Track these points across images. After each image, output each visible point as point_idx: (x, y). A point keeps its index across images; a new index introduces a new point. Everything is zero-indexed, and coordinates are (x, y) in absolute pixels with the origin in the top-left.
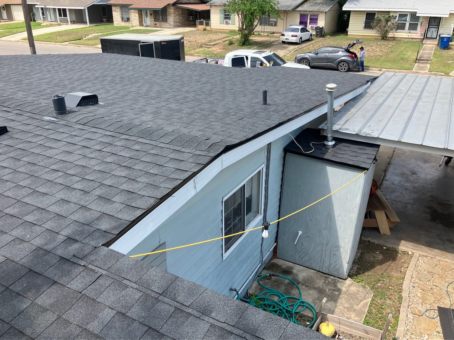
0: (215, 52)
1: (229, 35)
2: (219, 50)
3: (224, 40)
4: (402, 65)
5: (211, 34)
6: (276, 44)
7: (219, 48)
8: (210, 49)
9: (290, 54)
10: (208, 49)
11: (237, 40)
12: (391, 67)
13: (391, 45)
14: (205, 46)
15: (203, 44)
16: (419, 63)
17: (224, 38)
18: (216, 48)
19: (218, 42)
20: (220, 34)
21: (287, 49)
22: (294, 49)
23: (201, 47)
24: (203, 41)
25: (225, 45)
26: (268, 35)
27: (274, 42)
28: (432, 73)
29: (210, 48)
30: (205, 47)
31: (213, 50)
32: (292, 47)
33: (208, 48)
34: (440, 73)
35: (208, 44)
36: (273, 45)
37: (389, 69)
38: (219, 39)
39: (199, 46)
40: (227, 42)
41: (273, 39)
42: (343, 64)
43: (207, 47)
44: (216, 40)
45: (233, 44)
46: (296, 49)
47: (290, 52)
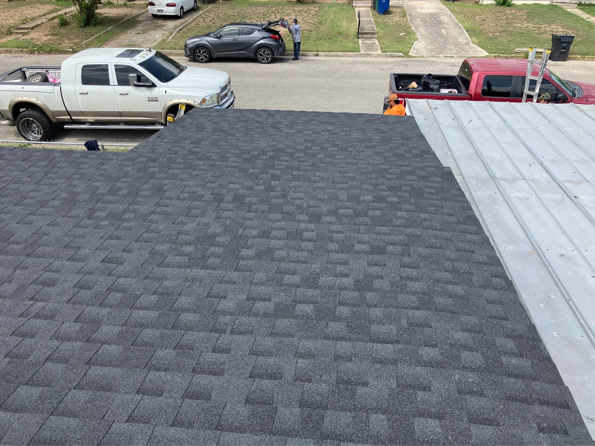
0: (38, 43)
1: (57, 7)
2: (45, 38)
3: (50, 16)
4: (343, 44)
5: (24, 6)
6: (143, 19)
7: (43, 34)
8: (27, 37)
9: (172, 36)
10: (24, 37)
11: (74, 16)
12: (331, 49)
13: (314, 11)
14: (16, 31)
15: (13, 27)
16: (362, 38)
17: (49, 13)
18: (39, 33)
19: (39, 22)
20: (41, 6)
21: (165, 28)
22: (176, 27)
23: (9, 33)
24: (11, 21)
25: (54, 28)
26: (125, 4)
27: (138, 16)
28: (388, 53)
29: (27, 33)
30: (17, 33)
31: (32, 39)
32: (170, 24)
33: (24, 34)
34: (398, 54)
35: (21, 26)
36: (140, 22)
37: (328, 51)
38: (40, 16)
39: (5, 32)
40: (56, 21)
41: (135, 12)
42: (264, 51)
43: (21, 33)
44: (35, 18)
45: (69, 24)
46: (178, 27)
47: (171, 34)
